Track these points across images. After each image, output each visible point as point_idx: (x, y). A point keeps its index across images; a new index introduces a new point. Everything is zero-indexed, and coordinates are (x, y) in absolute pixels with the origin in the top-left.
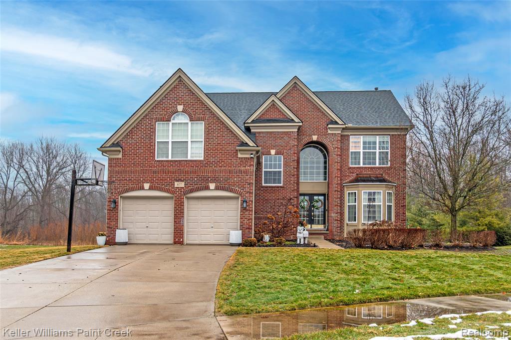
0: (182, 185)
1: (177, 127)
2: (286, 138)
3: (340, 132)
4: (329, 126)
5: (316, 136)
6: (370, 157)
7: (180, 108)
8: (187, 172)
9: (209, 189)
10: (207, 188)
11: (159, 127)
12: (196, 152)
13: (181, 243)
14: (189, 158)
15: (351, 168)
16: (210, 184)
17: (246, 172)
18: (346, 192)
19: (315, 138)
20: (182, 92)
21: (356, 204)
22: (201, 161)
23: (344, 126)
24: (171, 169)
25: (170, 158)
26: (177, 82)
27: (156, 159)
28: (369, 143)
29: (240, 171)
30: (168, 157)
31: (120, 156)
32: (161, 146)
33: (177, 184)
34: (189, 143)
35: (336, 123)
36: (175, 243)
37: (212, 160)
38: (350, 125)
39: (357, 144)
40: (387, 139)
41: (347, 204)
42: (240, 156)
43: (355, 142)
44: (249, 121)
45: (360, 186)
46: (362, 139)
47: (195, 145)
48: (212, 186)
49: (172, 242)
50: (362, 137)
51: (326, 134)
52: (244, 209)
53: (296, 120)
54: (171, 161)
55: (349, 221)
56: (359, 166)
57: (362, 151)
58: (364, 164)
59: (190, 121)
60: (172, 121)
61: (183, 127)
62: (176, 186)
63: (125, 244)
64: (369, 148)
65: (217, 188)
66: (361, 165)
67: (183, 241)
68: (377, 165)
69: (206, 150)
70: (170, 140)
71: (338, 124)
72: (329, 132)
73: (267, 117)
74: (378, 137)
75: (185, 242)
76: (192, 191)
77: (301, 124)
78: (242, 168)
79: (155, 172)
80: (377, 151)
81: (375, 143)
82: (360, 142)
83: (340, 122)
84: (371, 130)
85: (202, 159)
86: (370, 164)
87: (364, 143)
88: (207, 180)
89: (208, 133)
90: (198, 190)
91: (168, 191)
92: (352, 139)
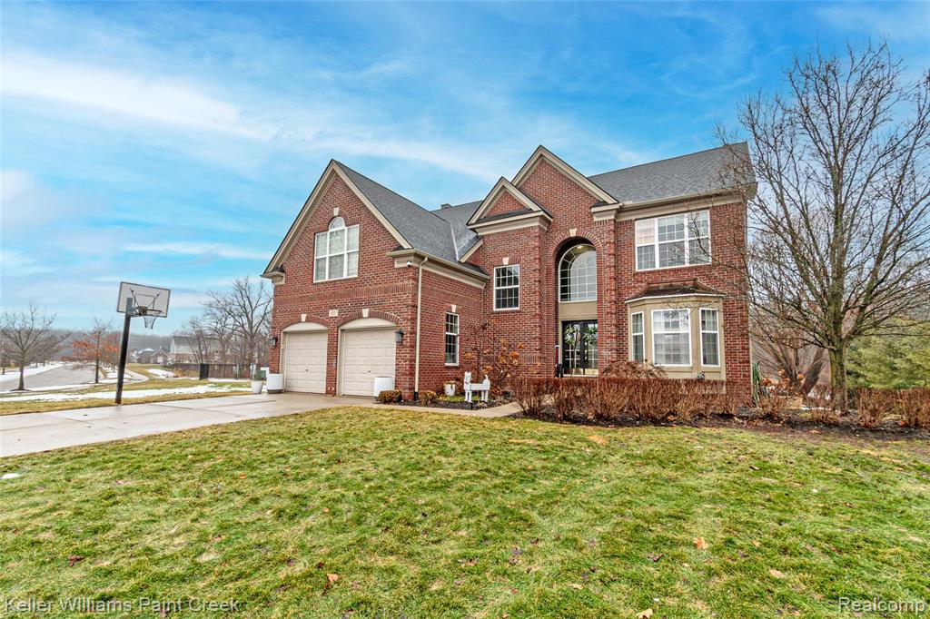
0: (336, 313)
1: (334, 237)
2: (523, 237)
3: (612, 217)
4: (593, 210)
5: (576, 230)
6: (673, 251)
7: (336, 211)
8: (341, 296)
9: (362, 318)
10: (360, 317)
11: (318, 240)
12: (352, 268)
13: (334, 393)
14: (344, 277)
15: (637, 273)
16: (364, 310)
17: (405, 288)
18: (631, 313)
19: (573, 233)
20: (338, 190)
21: (643, 333)
22: (356, 278)
23: (617, 206)
24: (326, 293)
25: (327, 279)
27: (314, 282)
28: (671, 228)
29: (397, 289)
30: (325, 278)
31: (283, 282)
32: (319, 264)
33: (331, 313)
34: (345, 257)
35: (605, 203)
36: (327, 393)
37: (366, 275)
38: (628, 203)
39: (647, 233)
40: (705, 216)
41: (631, 334)
42: (396, 265)
43: (645, 231)
44: (473, 221)
45: (646, 302)
46: (655, 223)
47: (350, 258)
48: (365, 312)
49: (324, 391)
50: (656, 219)
51: (591, 224)
52: (400, 344)
54: (327, 282)
56: (653, 269)
57: (656, 243)
58: (662, 264)
59: (347, 225)
60: (331, 230)
61: (339, 236)
62: (330, 315)
63: (279, 392)
64: (671, 237)
65: (371, 316)
66: (657, 267)
67: (335, 391)
68: (687, 264)
69: (360, 264)
70: (327, 256)
71: (607, 204)
72: (596, 219)
73: (500, 212)
74: (685, 215)
75: (338, 393)
76: (345, 321)
78: (400, 284)
79: (311, 299)
80: (686, 240)
81: (681, 227)
82: (653, 229)
83: (610, 201)
84: (672, 206)
85: (356, 276)
86: (673, 262)
87: (661, 229)
88: (360, 305)
89: (363, 239)
90: (351, 320)
91: (322, 323)
92: (639, 226)
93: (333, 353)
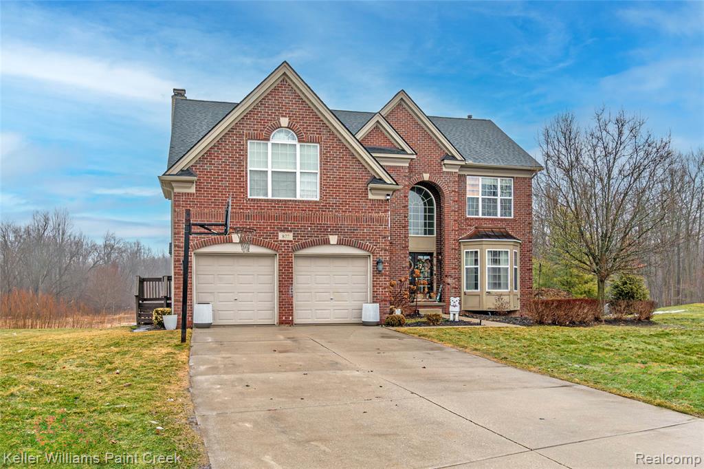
0: (289, 236)
1: (280, 150)
2: (394, 174)
3: (457, 171)
4: (445, 162)
5: (428, 175)
6: (490, 205)
7: (284, 121)
8: (295, 218)
9: (329, 244)
10: (327, 242)
11: (253, 149)
12: (308, 189)
13: (290, 323)
14: (298, 198)
15: (468, 219)
16: (331, 237)
17: (380, 220)
18: (463, 251)
19: (426, 177)
20: (286, 97)
21: (479, 266)
22: (316, 202)
23: (463, 163)
24: (272, 212)
25: (270, 197)
26: (279, 82)
27: (249, 197)
28: (490, 187)
29: (372, 219)
30: (266, 194)
31: (193, 190)
32: (256, 177)
33: (281, 236)
34: (298, 175)
35: (454, 158)
36: (281, 323)
37: (332, 201)
38: (470, 162)
39: (476, 187)
40: (510, 182)
41: (464, 267)
42: (371, 196)
43: (473, 185)
45: (484, 243)
46: (480, 181)
47: (307, 179)
48: (333, 239)
49: (276, 321)
50: (480, 178)
51: (440, 172)
52: (377, 272)
53: (409, 150)
54: (272, 201)
55: (467, 288)
56: (477, 217)
57: (480, 197)
58: (483, 214)
59: (299, 141)
60: (272, 141)
61: (289, 151)
62: (280, 238)
63: (208, 326)
64: (489, 194)
65: (340, 243)
66: (480, 216)
67: (292, 320)
68: (499, 216)
69: (324, 187)
70: (270, 170)
71: (456, 159)
72: (444, 169)
73: (369, 144)
74: (499, 179)
75: (296, 321)
76: (304, 246)
77: (414, 157)
78: (374, 215)
79: (247, 217)
80: (499, 198)
81: (495, 187)
82: (478, 185)
83: (459, 158)
84: (492, 171)
85: (318, 199)
86: (489, 214)
87: (484, 186)
88: (325, 231)
89: (325, 161)
90: (313, 244)
91: (268, 246)
92: (469, 181)
93: (286, 281)
